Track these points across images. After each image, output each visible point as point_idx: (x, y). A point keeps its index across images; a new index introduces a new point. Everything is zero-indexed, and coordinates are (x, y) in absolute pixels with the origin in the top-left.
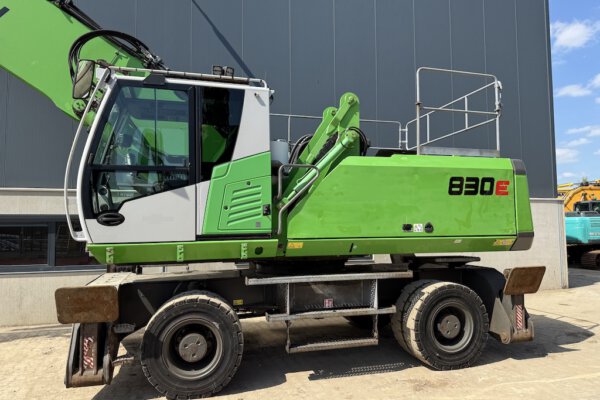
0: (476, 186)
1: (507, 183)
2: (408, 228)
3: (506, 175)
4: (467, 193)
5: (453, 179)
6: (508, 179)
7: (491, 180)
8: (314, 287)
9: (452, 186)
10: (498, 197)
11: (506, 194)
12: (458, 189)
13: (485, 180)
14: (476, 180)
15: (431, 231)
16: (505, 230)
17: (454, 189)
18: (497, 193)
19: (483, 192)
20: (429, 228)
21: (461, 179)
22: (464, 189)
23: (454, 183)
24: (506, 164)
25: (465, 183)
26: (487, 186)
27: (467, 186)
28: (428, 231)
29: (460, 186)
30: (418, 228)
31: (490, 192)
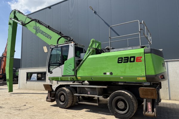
0: (128, 60)
1: (141, 57)
2: (105, 73)
3: (141, 55)
4: (124, 62)
5: (119, 58)
6: (141, 56)
7: (134, 57)
8: (85, 88)
9: (118, 60)
10: (137, 63)
11: (141, 61)
12: (121, 61)
13: (131, 57)
14: (128, 58)
15: (112, 74)
16: (140, 74)
17: (119, 61)
18: (137, 61)
19: (130, 61)
20: (111, 73)
21: (122, 58)
22: (123, 61)
23: (120, 59)
24: (142, 50)
25: (123, 59)
26: (132, 59)
27: (124, 60)
28: (111, 75)
29: (122, 60)
30: (108, 74)
31: (134, 61)
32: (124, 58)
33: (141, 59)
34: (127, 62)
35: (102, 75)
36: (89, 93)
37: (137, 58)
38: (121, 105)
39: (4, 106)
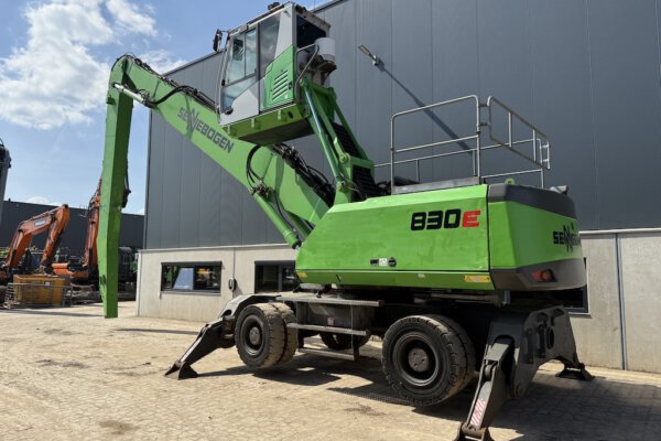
0: (439, 220)
1: (478, 213)
2: (375, 262)
3: (476, 204)
4: (429, 227)
5: (415, 215)
6: (478, 208)
7: (457, 212)
9: (414, 221)
10: (465, 229)
11: (477, 225)
12: (420, 225)
13: (449, 212)
14: (440, 213)
15: (395, 265)
16: (475, 266)
17: (416, 225)
18: (465, 225)
19: (447, 225)
20: (392, 262)
21: (423, 214)
22: (427, 224)
23: (417, 218)
24: (480, 191)
25: (428, 217)
26: (452, 218)
27: (430, 220)
28: (391, 266)
29: (423, 221)
30: (383, 262)
31: (456, 225)
32: (431, 214)
33: (475, 219)
34: (438, 227)
35: (367, 265)
36: (330, 321)
37: (466, 214)
38: (418, 359)
39: (88, 362)
